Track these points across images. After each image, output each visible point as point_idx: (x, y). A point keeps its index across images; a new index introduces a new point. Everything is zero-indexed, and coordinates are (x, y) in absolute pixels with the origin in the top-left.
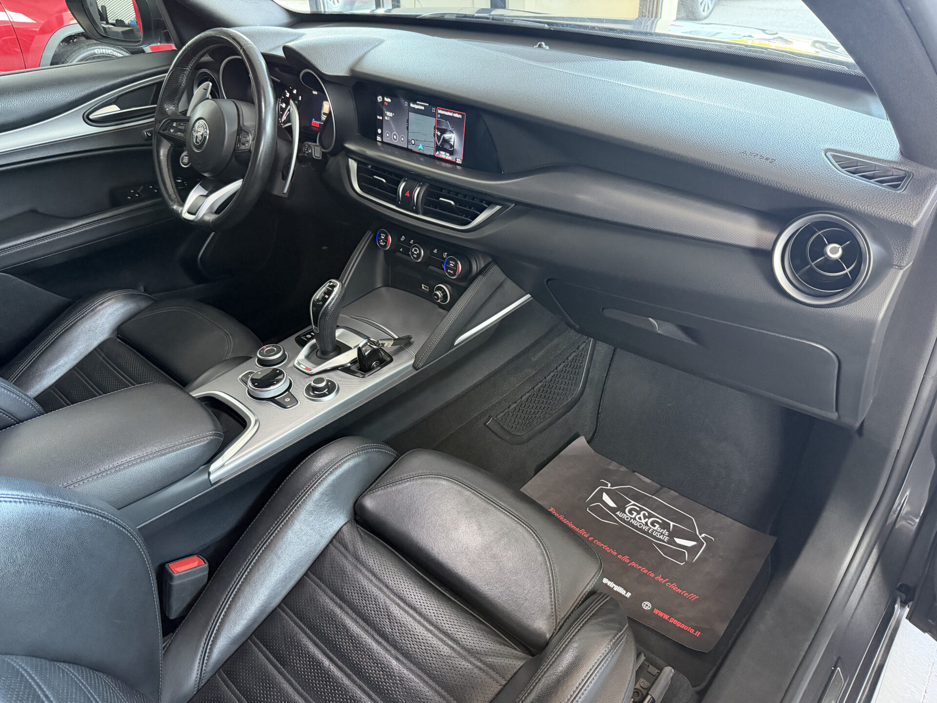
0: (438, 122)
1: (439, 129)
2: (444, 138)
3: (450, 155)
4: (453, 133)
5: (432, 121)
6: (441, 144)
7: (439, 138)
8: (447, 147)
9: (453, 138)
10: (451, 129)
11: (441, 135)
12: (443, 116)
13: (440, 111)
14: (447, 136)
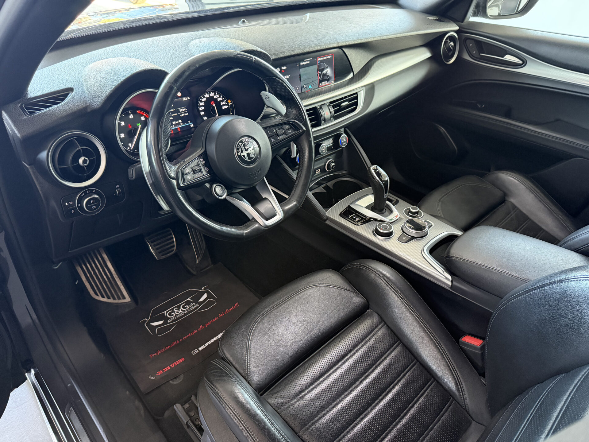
0: (319, 66)
1: (320, 70)
2: (323, 74)
3: (328, 81)
4: (328, 68)
5: (315, 67)
6: (322, 79)
7: (320, 75)
8: (326, 78)
9: (328, 71)
10: (326, 66)
11: (321, 73)
12: (321, 61)
13: (319, 59)
14: (324, 72)
